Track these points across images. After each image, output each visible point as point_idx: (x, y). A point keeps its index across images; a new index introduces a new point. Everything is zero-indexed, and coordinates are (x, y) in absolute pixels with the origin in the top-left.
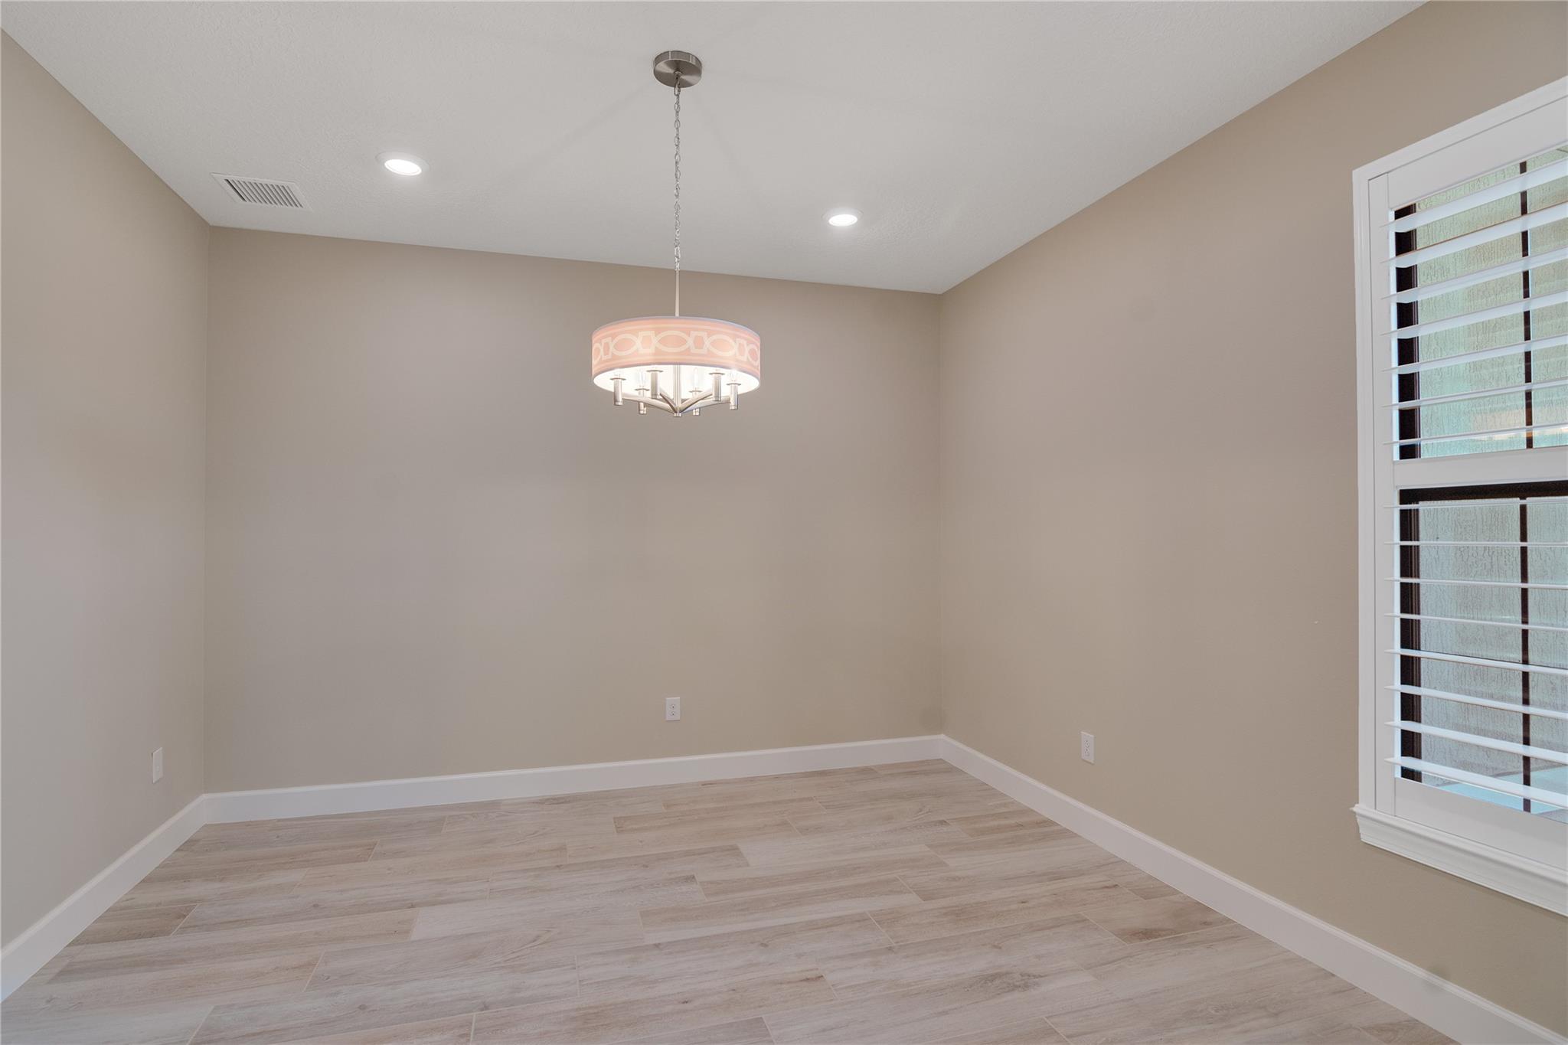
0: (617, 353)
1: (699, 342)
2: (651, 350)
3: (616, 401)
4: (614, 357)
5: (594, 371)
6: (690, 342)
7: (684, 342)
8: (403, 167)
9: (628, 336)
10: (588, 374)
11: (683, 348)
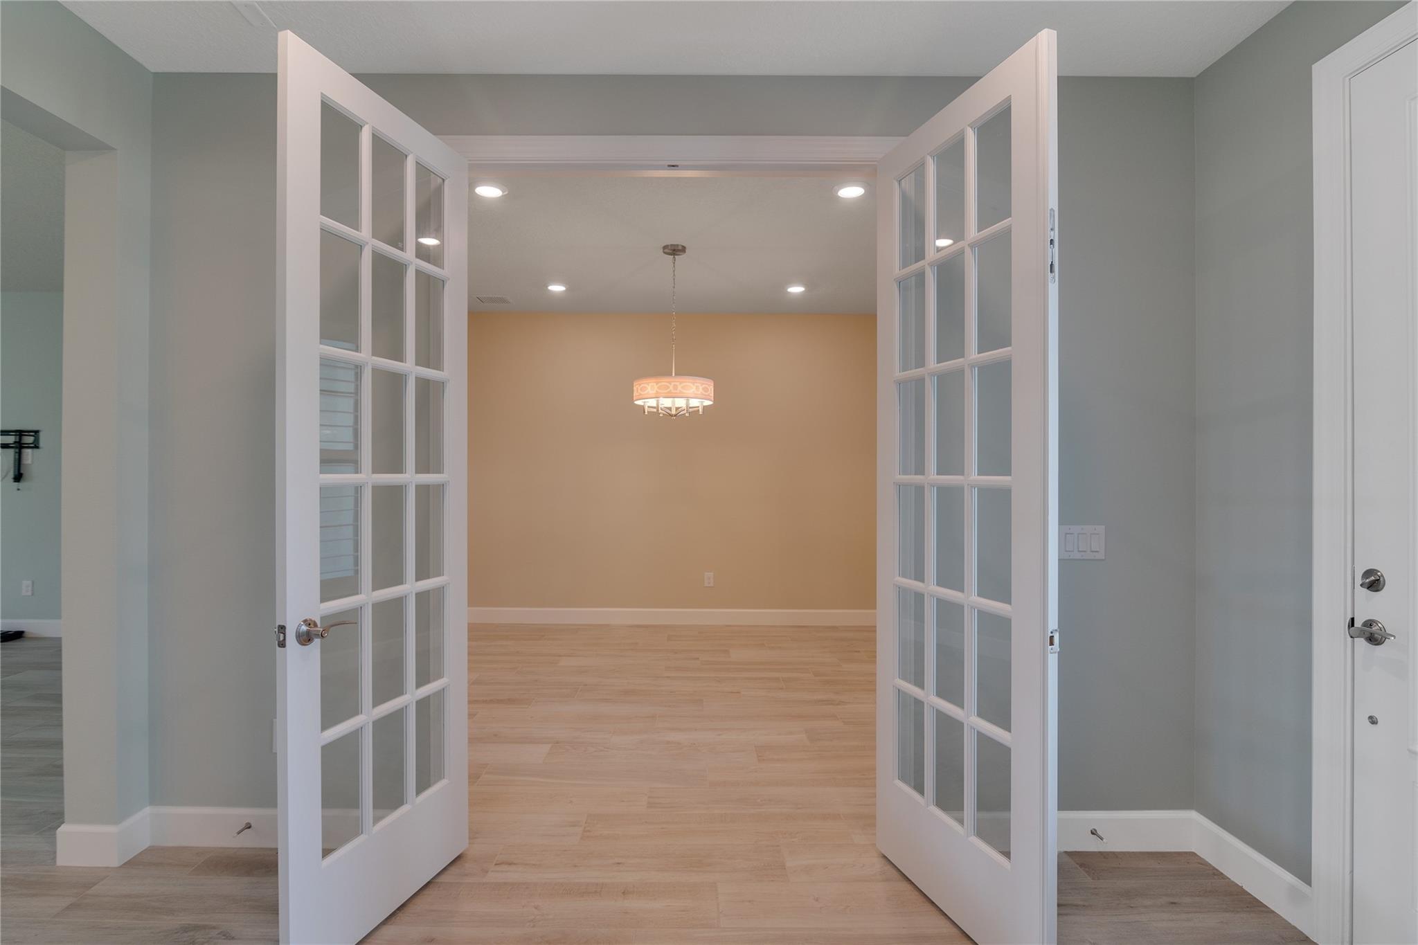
0: (642, 393)
1: (675, 387)
2: (655, 392)
3: (644, 412)
4: (641, 394)
5: (635, 399)
6: (671, 388)
7: (668, 387)
8: (557, 288)
9: (646, 385)
10: (632, 400)
11: (668, 390)
